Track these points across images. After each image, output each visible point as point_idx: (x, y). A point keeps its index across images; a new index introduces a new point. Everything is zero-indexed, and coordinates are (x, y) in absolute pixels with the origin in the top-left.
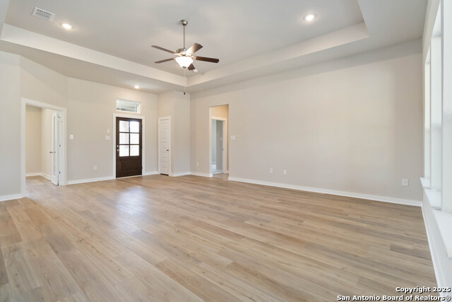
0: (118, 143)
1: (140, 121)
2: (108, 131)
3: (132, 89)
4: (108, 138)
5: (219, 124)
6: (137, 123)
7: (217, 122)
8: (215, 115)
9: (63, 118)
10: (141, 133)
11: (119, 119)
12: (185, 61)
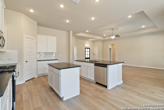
0: (85, 54)
1: (89, 48)
2: (84, 51)
3: (89, 41)
4: (84, 53)
5: (110, 49)
6: (89, 49)
7: (110, 48)
8: (110, 47)
9: (76, 49)
10: (90, 52)
11: (86, 48)
12: (113, 37)
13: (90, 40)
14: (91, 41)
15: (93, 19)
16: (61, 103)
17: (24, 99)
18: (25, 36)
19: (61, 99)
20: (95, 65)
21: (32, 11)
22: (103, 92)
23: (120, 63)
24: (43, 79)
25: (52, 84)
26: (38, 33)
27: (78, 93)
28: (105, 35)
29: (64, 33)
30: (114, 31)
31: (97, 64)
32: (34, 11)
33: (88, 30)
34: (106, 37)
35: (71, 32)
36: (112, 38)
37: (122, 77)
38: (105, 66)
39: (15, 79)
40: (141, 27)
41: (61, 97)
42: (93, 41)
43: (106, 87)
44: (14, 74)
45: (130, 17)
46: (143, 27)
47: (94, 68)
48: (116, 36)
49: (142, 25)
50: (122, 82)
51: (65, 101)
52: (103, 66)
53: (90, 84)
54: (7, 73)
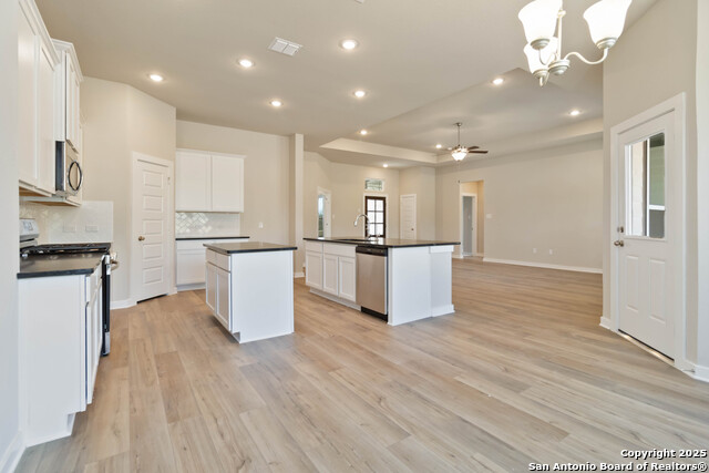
0: (366, 222)
1: (383, 199)
2: (360, 211)
3: (381, 168)
5: (468, 200)
6: (382, 202)
7: (465, 198)
8: (465, 191)
9: (329, 200)
10: (384, 212)
11: (367, 198)
12: (460, 155)
13: (385, 166)
14: (388, 168)
15: (360, 94)
16: (231, 347)
17: (130, 338)
18: (136, 155)
19: (232, 338)
20: (357, 251)
21: (156, 78)
22: (366, 329)
23: (438, 245)
24: (195, 299)
25: (214, 304)
26: (180, 145)
27: (289, 330)
28: (439, 146)
29: (272, 142)
30: (462, 130)
31: (364, 248)
32: (165, 79)
33: (368, 129)
34: (445, 152)
35: (299, 139)
36: (457, 159)
37: (453, 284)
38: (382, 251)
39: (108, 273)
40: (566, 114)
41: (233, 332)
42: (400, 171)
43: (384, 318)
44: (108, 261)
45: (498, 82)
46: (575, 113)
47: (354, 261)
48: (472, 150)
49: (569, 108)
50: (450, 309)
51: (245, 344)
52: (378, 251)
53: (342, 314)
54: (90, 255)
